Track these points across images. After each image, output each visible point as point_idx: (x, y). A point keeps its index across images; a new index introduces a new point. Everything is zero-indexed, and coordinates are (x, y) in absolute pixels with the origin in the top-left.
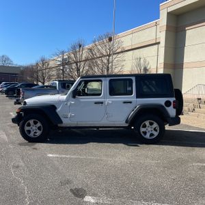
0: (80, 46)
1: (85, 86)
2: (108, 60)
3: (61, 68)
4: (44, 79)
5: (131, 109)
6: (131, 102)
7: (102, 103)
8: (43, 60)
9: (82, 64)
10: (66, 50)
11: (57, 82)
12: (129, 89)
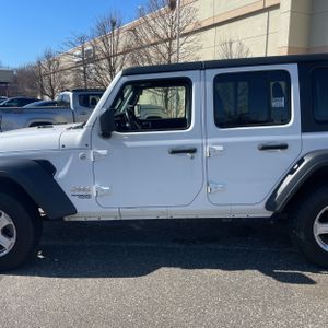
0: (114, 24)
1: (134, 101)
2: (169, 49)
3: (82, 68)
4: (52, 90)
5: (287, 168)
6: (284, 147)
7: (193, 151)
8: (48, 56)
9: (120, 58)
10: (89, 34)
11: (71, 94)
12: (278, 103)
